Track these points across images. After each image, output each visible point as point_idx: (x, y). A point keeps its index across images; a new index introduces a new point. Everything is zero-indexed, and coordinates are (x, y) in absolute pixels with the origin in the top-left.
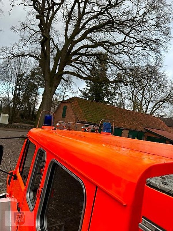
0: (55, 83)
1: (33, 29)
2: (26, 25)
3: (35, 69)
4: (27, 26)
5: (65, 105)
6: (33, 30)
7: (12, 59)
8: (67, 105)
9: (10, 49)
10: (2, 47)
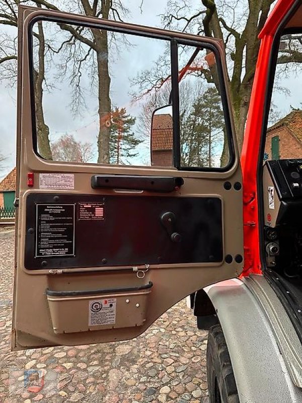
0: (244, 98)
1: (183, 16)
2: (171, 16)
3: (199, 100)
4: (173, 16)
5: (274, 135)
6: (184, 18)
7: (160, 87)
8: (279, 134)
9: (153, 72)
10: (142, 73)
